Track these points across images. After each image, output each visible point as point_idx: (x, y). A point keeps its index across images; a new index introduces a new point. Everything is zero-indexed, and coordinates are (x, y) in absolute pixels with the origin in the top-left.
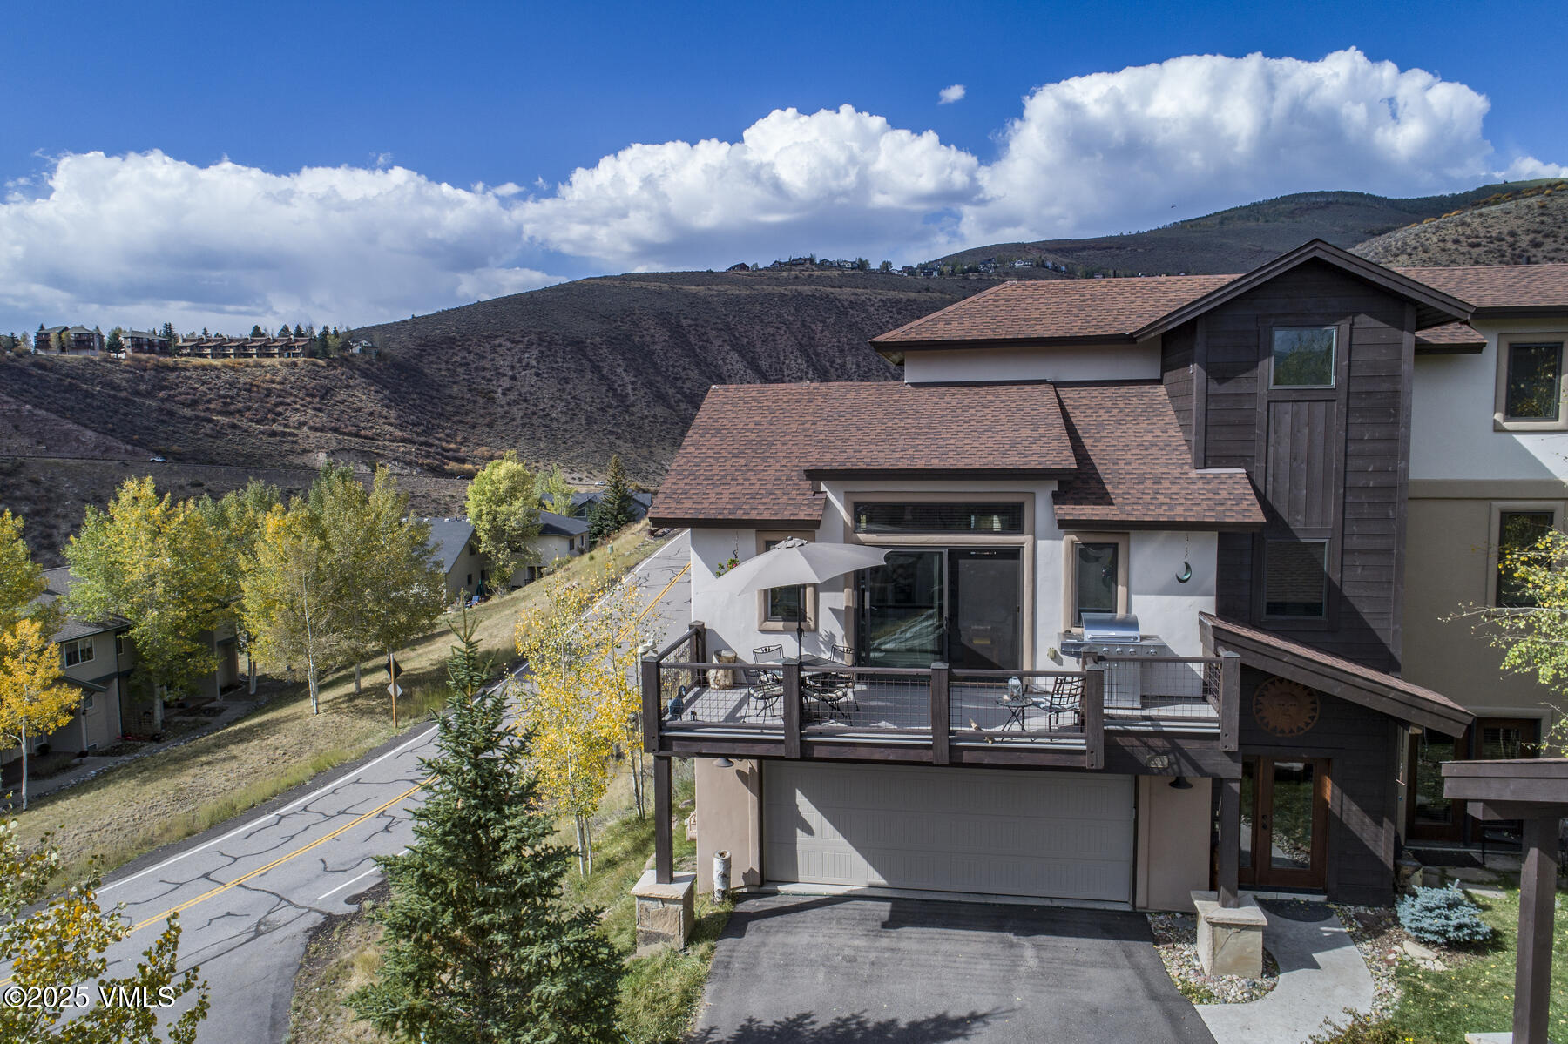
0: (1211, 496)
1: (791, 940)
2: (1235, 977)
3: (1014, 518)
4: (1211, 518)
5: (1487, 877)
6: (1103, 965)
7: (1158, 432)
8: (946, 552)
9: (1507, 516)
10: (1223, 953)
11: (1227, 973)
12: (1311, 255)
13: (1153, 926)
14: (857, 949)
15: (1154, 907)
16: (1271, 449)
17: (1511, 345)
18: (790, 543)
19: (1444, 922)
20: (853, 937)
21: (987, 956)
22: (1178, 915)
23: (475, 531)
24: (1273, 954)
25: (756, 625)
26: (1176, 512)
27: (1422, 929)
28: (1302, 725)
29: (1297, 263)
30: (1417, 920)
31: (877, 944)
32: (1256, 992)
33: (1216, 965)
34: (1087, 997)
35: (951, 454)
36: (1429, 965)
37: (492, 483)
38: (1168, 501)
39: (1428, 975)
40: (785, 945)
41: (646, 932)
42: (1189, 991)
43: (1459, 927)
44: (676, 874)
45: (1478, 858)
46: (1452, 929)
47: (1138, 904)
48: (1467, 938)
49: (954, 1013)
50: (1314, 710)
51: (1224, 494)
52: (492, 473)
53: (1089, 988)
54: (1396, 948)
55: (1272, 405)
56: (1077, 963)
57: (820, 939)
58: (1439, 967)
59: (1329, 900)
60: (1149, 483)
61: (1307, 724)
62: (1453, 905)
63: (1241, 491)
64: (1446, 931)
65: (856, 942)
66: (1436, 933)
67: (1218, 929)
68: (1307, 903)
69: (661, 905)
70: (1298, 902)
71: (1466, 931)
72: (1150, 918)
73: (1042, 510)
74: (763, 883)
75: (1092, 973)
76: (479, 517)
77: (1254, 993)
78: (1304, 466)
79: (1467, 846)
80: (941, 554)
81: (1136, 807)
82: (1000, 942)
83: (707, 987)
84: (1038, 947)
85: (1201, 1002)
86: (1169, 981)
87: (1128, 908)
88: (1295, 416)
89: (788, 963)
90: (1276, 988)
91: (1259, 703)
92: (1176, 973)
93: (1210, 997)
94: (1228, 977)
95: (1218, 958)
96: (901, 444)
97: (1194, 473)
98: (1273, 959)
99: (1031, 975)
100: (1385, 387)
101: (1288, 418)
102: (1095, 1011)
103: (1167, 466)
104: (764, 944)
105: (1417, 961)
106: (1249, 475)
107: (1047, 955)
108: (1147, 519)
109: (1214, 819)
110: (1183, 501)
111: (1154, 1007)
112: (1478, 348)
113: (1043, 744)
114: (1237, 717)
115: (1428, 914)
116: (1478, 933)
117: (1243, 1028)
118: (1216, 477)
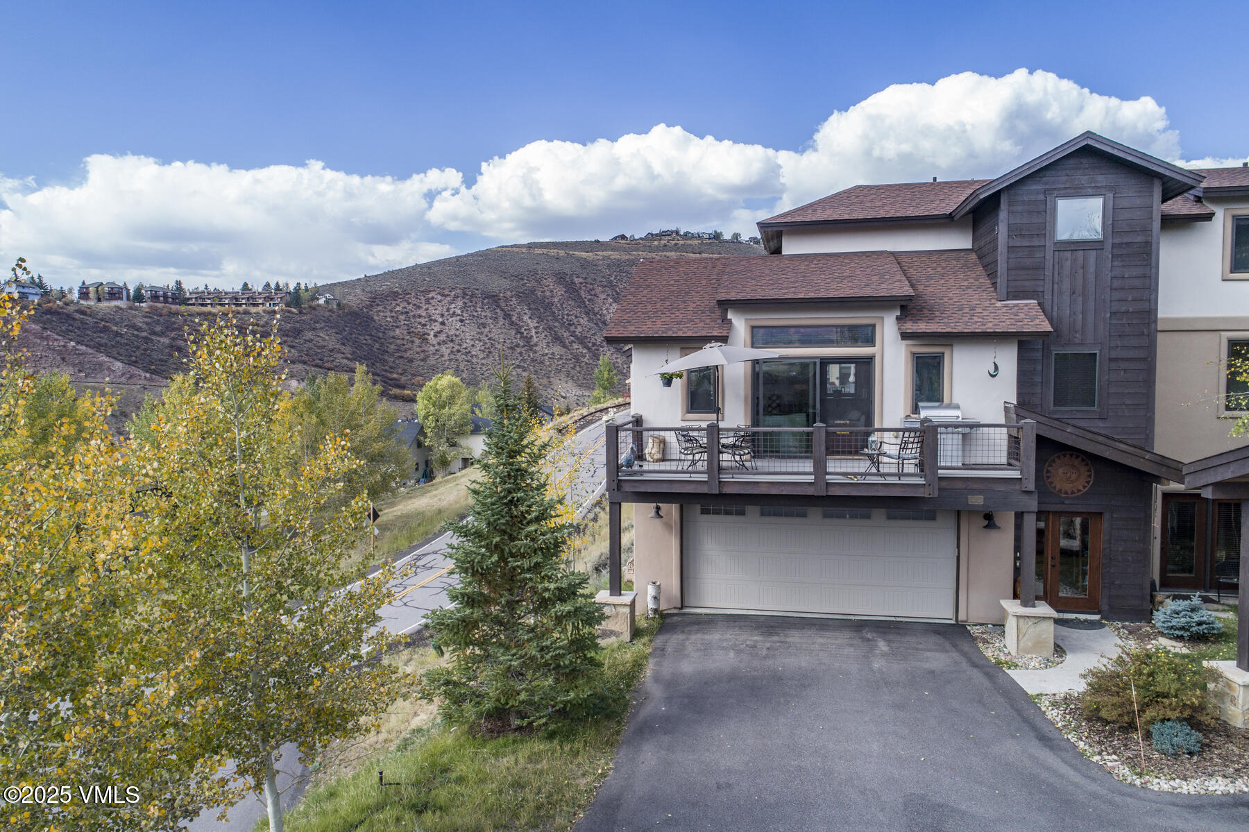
0: (1012, 316)
1: (707, 637)
2: (1034, 656)
3: (866, 335)
4: (1013, 329)
5: (1221, 607)
6: (937, 651)
7: (972, 281)
8: (818, 361)
9: (1233, 343)
10: (1027, 637)
11: (1028, 654)
12: (1084, 143)
13: (971, 632)
14: (756, 641)
15: (971, 620)
16: (1056, 286)
17: (1234, 216)
19: (1188, 619)
20: (752, 635)
21: (851, 645)
22: (990, 626)
23: (422, 427)
24: (1061, 645)
25: (679, 417)
26: (987, 326)
27: (1172, 628)
28: (1081, 488)
29: (1073, 149)
30: (1168, 621)
31: (770, 639)
32: (1050, 664)
33: (1020, 648)
34: (927, 666)
35: (822, 290)
36: (1177, 650)
37: (436, 391)
38: (981, 320)
39: (1176, 655)
40: (702, 640)
41: (603, 630)
42: (1001, 663)
43: (1200, 624)
44: (622, 592)
45: (1216, 599)
46: (1194, 624)
47: (960, 619)
48: (1206, 631)
50: (1090, 476)
51: (1022, 315)
52: (437, 384)
53: (927, 661)
54: (1153, 642)
55: (1057, 253)
56: (917, 649)
57: (728, 636)
58: (1185, 651)
59: (1102, 618)
60: (967, 310)
61: (1085, 487)
62: (1194, 610)
63: (1035, 313)
64: (1191, 627)
65: (755, 638)
66: (1183, 628)
67: (1021, 621)
68: (1086, 621)
69: (614, 610)
70: (1080, 620)
71: (1204, 626)
72: (969, 628)
73: (888, 327)
74: (682, 608)
75: (928, 654)
76: (426, 417)
77: (1048, 663)
78: (1081, 299)
79: (1207, 592)
80: (815, 363)
81: (958, 547)
82: (860, 638)
83: (651, 660)
84: (889, 641)
85: (1009, 668)
86: (987, 659)
87: (953, 622)
88: (1074, 260)
89: (706, 649)
90: (1064, 663)
91: (1048, 471)
92: (990, 654)
93: (1016, 666)
94: (1029, 656)
95: (1021, 644)
96: (785, 286)
97: (999, 304)
98: (1061, 648)
99: (884, 655)
100: (1139, 239)
101: (1069, 263)
102: (933, 672)
103: (979, 300)
104: (688, 639)
105: (1168, 648)
106: (1039, 304)
107: (894, 645)
108: (965, 331)
109: (1016, 559)
110: (992, 320)
111: (975, 671)
112: (1209, 217)
113: (894, 480)
114: (1034, 466)
115: (1176, 616)
116: (1213, 628)
117: (1040, 681)
118: (1017, 305)
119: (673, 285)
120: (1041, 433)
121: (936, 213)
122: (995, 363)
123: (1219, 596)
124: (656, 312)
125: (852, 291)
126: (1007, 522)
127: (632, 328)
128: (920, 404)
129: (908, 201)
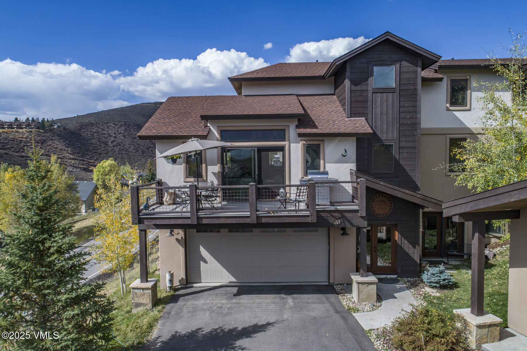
0: (354, 125)
1: (197, 302)
2: (367, 303)
3: (281, 135)
4: (353, 131)
5: (450, 267)
6: (318, 303)
7: (334, 108)
8: (256, 149)
9: (451, 140)
10: (362, 294)
11: (364, 302)
12: (386, 38)
13: (336, 289)
14: (223, 304)
15: (336, 282)
16: (374, 110)
17: (451, 80)
18: (193, 139)
19: (439, 278)
20: (221, 300)
21: (274, 303)
22: (345, 285)
23: (96, 185)
24: (380, 295)
25: (183, 180)
26: (341, 130)
27: (431, 282)
28: (387, 212)
29: (381, 40)
30: (429, 279)
31: (231, 302)
32: (375, 308)
33: (360, 299)
34: (312, 314)
35: (257, 111)
36: (434, 294)
37: (103, 168)
38: (338, 127)
39: (434, 297)
40: (194, 304)
41: (136, 303)
42: (350, 309)
43: (444, 280)
44: (149, 279)
45: (446, 261)
46: (442, 280)
47: (330, 282)
48: (447, 284)
49: (260, 323)
50: (391, 206)
51: (358, 125)
52: (103, 165)
53: (313, 311)
54: (423, 290)
55: (374, 94)
56: (308, 303)
57: (208, 301)
58: (438, 294)
59: (398, 277)
60: (331, 122)
61: (389, 212)
62: (441, 272)
63: (364, 124)
64: (440, 282)
65: (223, 302)
66: (436, 283)
67: (360, 285)
68: (390, 278)
69: (142, 291)
70: (388, 278)
71: (447, 281)
72: (335, 287)
73: (292, 132)
74: (187, 283)
75: (314, 306)
76: (98, 180)
77: (374, 308)
78: (385, 117)
79: (442, 258)
80: (254, 150)
81: (329, 245)
82: (279, 298)
83: (160, 322)
84: (294, 299)
85: (355, 312)
86: (343, 306)
87: (327, 284)
88: (382, 98)
89: (195, 311)
90: (382, 306)
91: (372, 204)
92: (345, 303)
93: (358, 310)
94: (364, 303)
95: (360, 296)
96: (239, 109)
97: (347, 119)
98: (380, 297)
99: (290, 308)
100: (412, 87)
101: (379, 99)
102: (315, 318)
103: (337, 117)
104: (185, 305)
105: (430, 293)
106: (366, 119)
107: (296, 301)
108: (330, 132)
109: (357, 249)
110: (343, 127)
111: (337, 315)
112: (441, 79)
113: (294, 214)
114: (365, 203)
115: (433, 276)
116: (450, 282)
117: (371, 320)
118: (354, 120)
119: (183, 109)
120: (368, 185)
121: (317, 75)
122: (345, 150)
123: (448, 260)
124: (170, 123)
125: (273, 111)
126: (353, 232)
127: (155, 131)
128: (309, 171)
129: (304, 70)
